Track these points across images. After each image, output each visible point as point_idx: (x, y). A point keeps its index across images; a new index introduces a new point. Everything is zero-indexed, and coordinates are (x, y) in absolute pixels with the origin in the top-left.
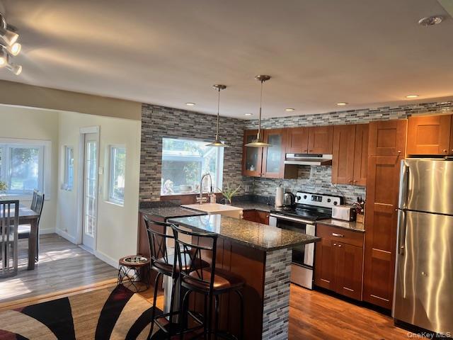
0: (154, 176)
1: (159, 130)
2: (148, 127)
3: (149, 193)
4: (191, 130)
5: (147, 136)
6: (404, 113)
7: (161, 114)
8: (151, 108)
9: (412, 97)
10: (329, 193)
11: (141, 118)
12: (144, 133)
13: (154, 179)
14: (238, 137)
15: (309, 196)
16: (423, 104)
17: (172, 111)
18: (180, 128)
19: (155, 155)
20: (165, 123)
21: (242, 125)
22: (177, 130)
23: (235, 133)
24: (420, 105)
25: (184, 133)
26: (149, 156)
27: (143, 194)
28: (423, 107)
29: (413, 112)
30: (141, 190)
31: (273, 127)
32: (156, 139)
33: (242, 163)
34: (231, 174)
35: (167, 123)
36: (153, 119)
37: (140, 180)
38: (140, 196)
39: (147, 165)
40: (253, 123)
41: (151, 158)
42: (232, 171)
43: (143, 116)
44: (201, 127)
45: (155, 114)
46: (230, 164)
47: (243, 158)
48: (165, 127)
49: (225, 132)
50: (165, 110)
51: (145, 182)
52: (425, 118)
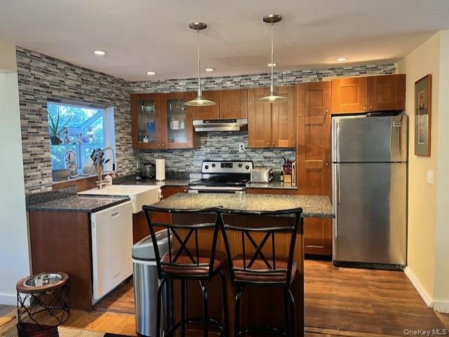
0: (42, 156)
1: (41, 89)
2: (27, 82)
3: (37, 181)
4: (78, 90)
5: (27, 97)
6: (316, 76)
7: (42, 65)
8: (28, 54)
9: (341, 60)
10: (237, 159)
11: (16, 68)
12: (23, 93)
13: (42, 160)
14: (126, 103)
15: (218, 165)
16: (332, 69)
17: (55, 62)
18: (66, 88)
19: (40, 125)
20: (47, 78)
21: (128, 88)
22: (64, 90)
23: (122, 97)
24: (329, 69)
25: (72, 94)
26: (32, 127)
27: (30, 184)
28: (331, 71)
29: (324, 76)
30: (26, 178)
31: (172, 90)
32: (39, 101)
33: (132, 134)
34: (123, 149)
35: (50, 78)
36: (32, 72)
37: (24, 164)
38: (26, 188)
39: (30, 141)
40: (143, 85)
41: (35, 130)
42: (123, 145)
43: (20, 65)
44: (89, 87)
45: (35, 65)
46: (121, 135)
47: (133, 127)
48: (48, 84)
49: (114, 95)
50: (47, 61)
51: (30, 166)
52: (343, 80)
